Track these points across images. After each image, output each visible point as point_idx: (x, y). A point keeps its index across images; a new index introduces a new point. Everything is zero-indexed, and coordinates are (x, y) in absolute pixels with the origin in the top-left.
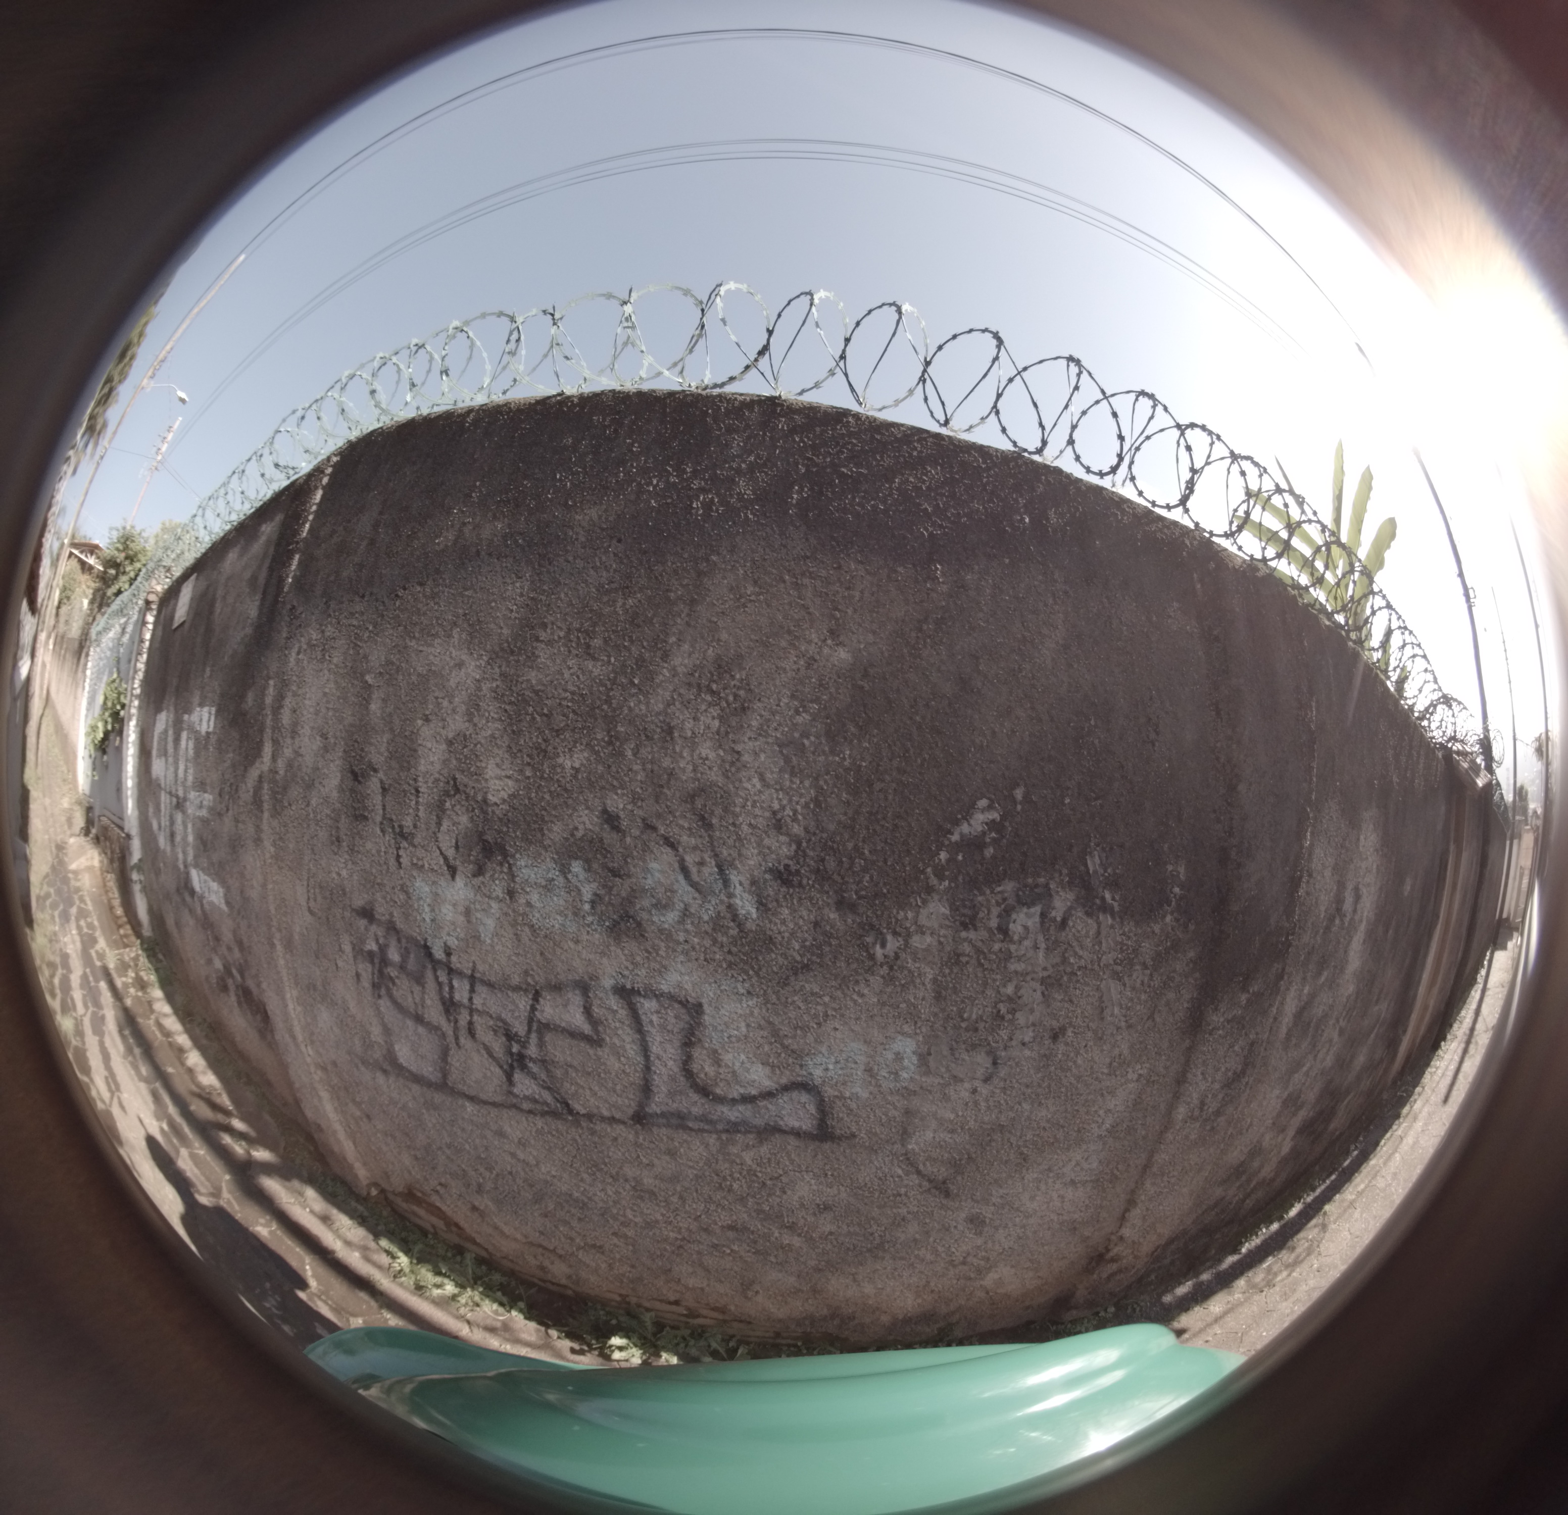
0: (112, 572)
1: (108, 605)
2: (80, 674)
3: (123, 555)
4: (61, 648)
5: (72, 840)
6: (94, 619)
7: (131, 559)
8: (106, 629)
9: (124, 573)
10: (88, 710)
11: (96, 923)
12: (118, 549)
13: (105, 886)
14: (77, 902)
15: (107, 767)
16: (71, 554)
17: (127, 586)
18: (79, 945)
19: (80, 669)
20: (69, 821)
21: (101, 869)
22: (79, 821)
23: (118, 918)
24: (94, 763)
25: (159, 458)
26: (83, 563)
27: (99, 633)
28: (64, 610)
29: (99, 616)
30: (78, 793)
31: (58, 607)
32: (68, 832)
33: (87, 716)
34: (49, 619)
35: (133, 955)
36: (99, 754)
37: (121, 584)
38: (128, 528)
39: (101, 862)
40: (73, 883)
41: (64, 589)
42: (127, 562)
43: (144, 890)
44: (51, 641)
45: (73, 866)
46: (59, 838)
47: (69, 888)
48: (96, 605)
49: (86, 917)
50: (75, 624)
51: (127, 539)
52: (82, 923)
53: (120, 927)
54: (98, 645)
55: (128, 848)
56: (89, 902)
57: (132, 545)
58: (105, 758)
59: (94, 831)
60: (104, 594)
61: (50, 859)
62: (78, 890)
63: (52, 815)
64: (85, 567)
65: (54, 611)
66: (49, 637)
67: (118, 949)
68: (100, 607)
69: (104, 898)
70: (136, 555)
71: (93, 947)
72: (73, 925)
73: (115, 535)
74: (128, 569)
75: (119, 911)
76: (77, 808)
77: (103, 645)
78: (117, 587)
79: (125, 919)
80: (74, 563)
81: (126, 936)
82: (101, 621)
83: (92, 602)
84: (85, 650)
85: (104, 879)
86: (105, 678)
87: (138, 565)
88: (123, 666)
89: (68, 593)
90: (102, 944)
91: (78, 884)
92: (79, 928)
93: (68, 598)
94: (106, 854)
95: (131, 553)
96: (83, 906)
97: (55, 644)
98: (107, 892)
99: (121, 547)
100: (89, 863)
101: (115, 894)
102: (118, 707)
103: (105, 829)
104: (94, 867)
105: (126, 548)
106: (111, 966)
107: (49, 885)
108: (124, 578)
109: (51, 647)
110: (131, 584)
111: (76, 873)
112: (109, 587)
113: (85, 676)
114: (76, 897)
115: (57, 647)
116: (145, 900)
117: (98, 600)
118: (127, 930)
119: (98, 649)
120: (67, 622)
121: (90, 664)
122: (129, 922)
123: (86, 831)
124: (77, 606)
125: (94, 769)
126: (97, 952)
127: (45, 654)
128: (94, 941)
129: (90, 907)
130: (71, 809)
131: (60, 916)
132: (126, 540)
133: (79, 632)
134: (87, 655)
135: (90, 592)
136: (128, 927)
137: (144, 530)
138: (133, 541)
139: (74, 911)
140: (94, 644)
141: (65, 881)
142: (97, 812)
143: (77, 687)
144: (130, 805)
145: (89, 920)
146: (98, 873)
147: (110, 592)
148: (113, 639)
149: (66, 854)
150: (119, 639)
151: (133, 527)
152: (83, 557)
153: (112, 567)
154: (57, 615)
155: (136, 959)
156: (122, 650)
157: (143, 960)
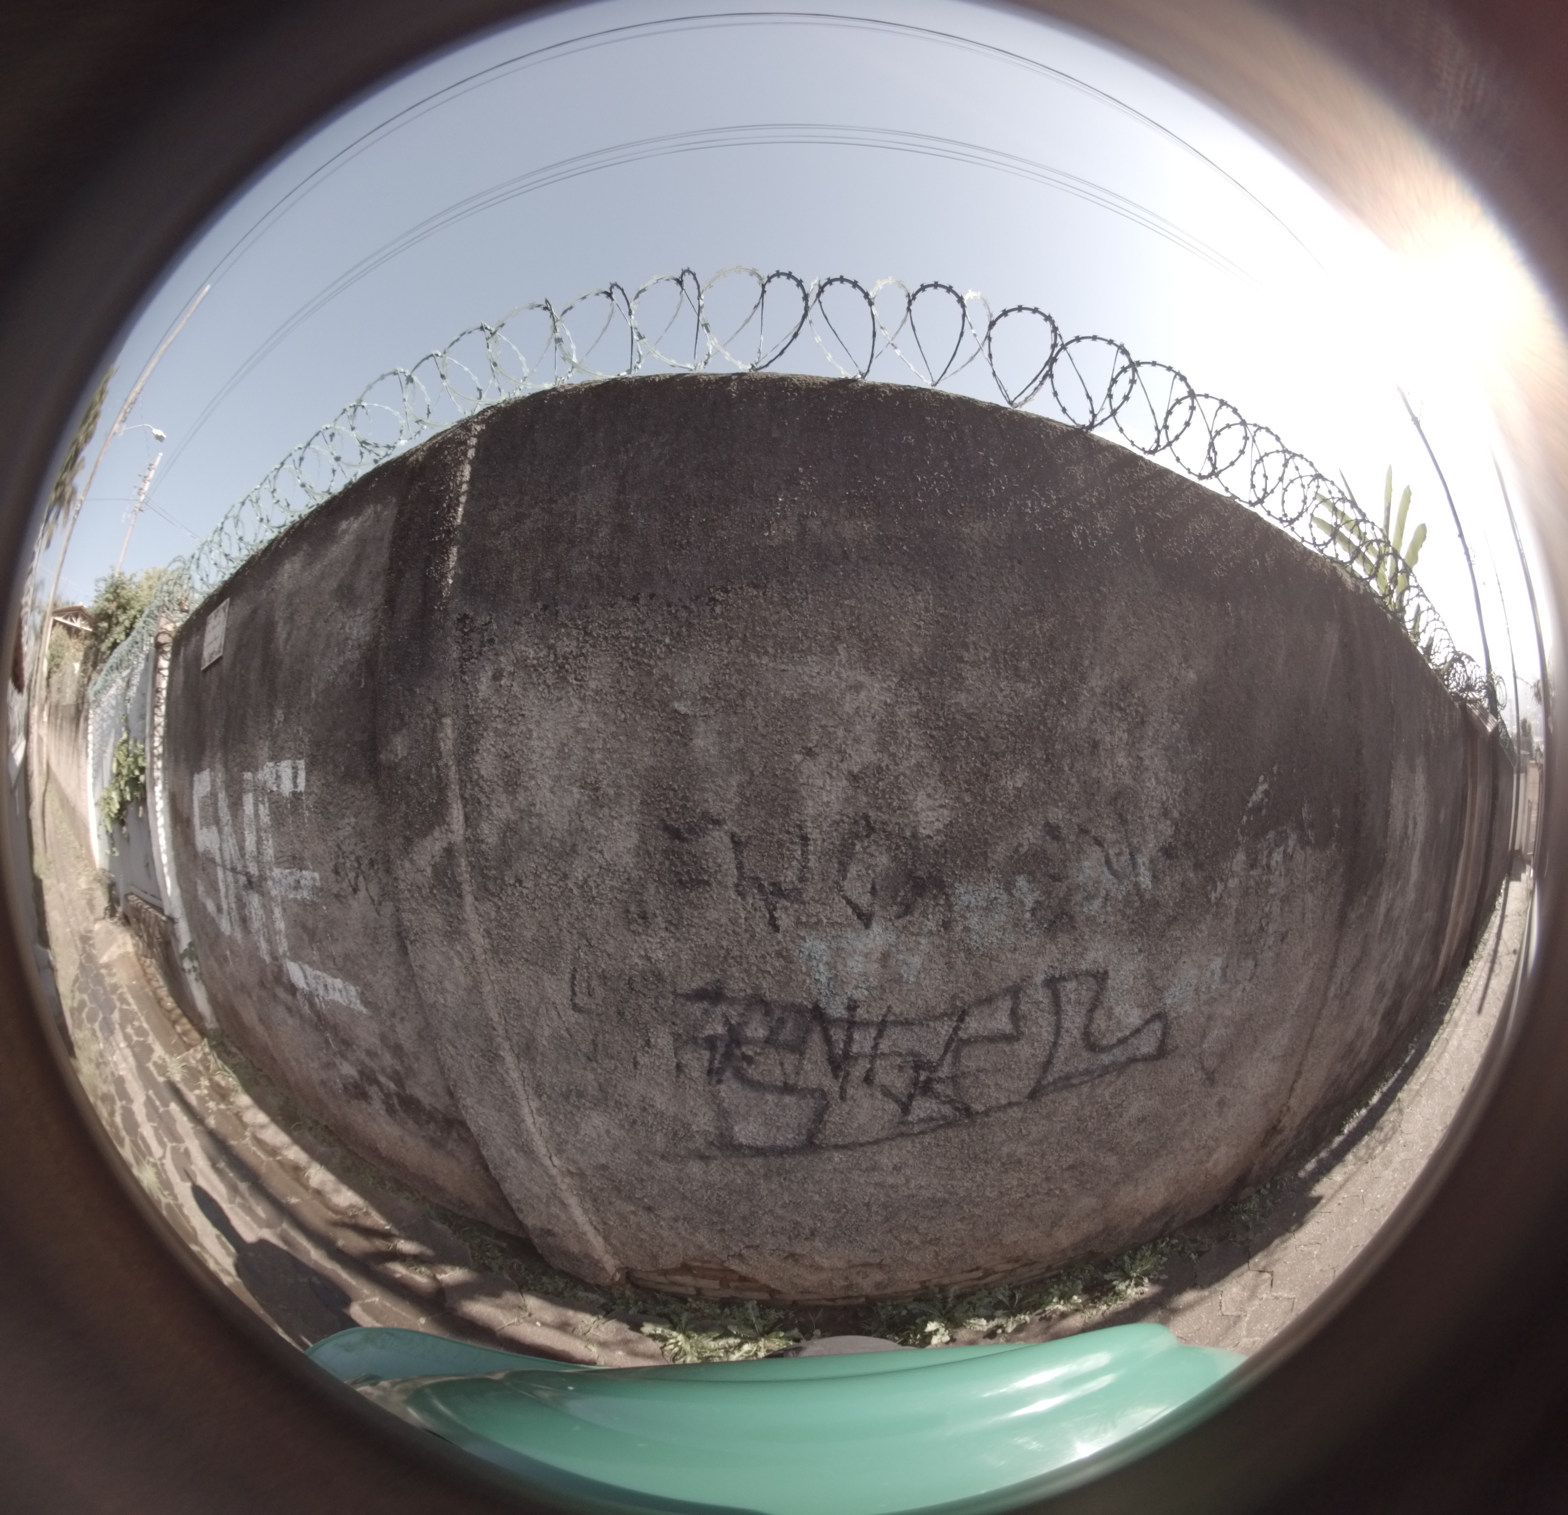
0: (105, 625)
1: (104, 662)
2: (80, 741)
3: (113, 606)
4: (56, 718)
5: (97, 927)
6: (90, 679)
7: (123, 608)
8: (106, 687)
9: (118, 623)
10: (95, 778)
11: (145, 1025)
12: (108, 600)
13: (145, 974)
14: (118, 1004)
15: (128, 840)
16: (55, 622)
17: (123, 636)
18: (131, 1060)
19: (80, 735)
20: (91, 904)
21: (136, 954)
22: (102, 901)
23: (170, 1011)
24: (111, 836)
25: (142, 498)
26: (69, 629)
27: (97, 693)
28: (55, 678)
29: (94, 676)
30: (95, 869)
31: (49, 677)
32: (92, 918)
33: (94, 785)
34: (40, 691)
35: (199, 1056)
36: (117, 826)
37: (116, 636)
38: (117, 575)
39: (136, 945)
40: (109, 981)
41: (52, 658)
42: (119, 612)
43: (200, 977)
44: (45, 714)
45: (104, 959)
46: (82, 928)
47: (104, 989)
48: (89, 665)
49: (131, 1021)
50: (68, 690)
51: (117, 587)
52: (129, 1030)
53: (174, 1023)
54: (99, 706)
55: (174, 933)
56: (131, 1001)
57: (123, 593)
58: (125, 829)
59: (120, 909)
60: (98, 650)
61: (76, 956)
62: (115, 988)
63: (70, 901)
64: (71, 631)
65: (44, 683)
66: (41, 710)
67: (180, 1054)
68: (95, 666)
69: (147, 989)
70: (128, 603)
71: (149, 1060)
72: (119, 1035)
73: (103, 586)
74: (121, 619)
75: (170, 1003)
76: (96, 886)
77: (104, 705)
78: (112, 640)
79: (178, 1011)
80: (60, 630)
81: (185, 1033)
82: (98, 680)
83: (84, 663)
84: (83, 715)
85: (142, 965)
86: (112, 740)
87: (133, 612)
88: (135, 724)
89: (57, 660)
90: (159, 1052)
91: (114, 980)
92: (127, 1037)
93: (58, 666)
94: (141, 937)
95: (123, 601)
96: (125, 1007)
97: (49, 716)
98: (149, 981)
99: (111, 597)
100: (122, 951)
101: (160, 982)
102: (137, 773)
103: (137, 910)
104: (128, 953)
105: (117, 596)
106: (177, 1078)
107: (82, 990)
108: (119, 629)
109: (46, 719)
110: (127, 635)
111: (107, 966)
112: (103, 641)
113: (87, 741)
114: (114, 997)
115: (52, 718)
116: (203, 988)
117: (92, 658)
118: (184, 1025)
119: (98, 711)
120: (59, 690)
121: (90, 728)
122: (185, 1014)
123: (112, 911)
124: (69, 671)
125: (112, 845)
126: (155, 1064)
127: (41, 729)
128: (150, 1051)
129: (134, 1007)
130: (90, 889)
131: (101, 1029)
132: (115, 589)
133: (74, 698)
134: (87, 719)
135: (80, 655)
136: (185, 1020)
137: (135, 575)
138: (123, 588)
139: (116, 1016)
140: (93, 706)
141: (99, 980)
142: (121, 890)
143: (79, 756)
144: (169, 885)
145: (136, 1024)
146: (134, 959)
147: (104, 647)
148: (116, 697)
149: (92, 946)
150: (124, 695)
151: (121, 574)
152: (68, 622)
153: (103, 620)
154: (48, 685)
155: (204, 1060)
156: (129, 706)
157: (214, 1062)
